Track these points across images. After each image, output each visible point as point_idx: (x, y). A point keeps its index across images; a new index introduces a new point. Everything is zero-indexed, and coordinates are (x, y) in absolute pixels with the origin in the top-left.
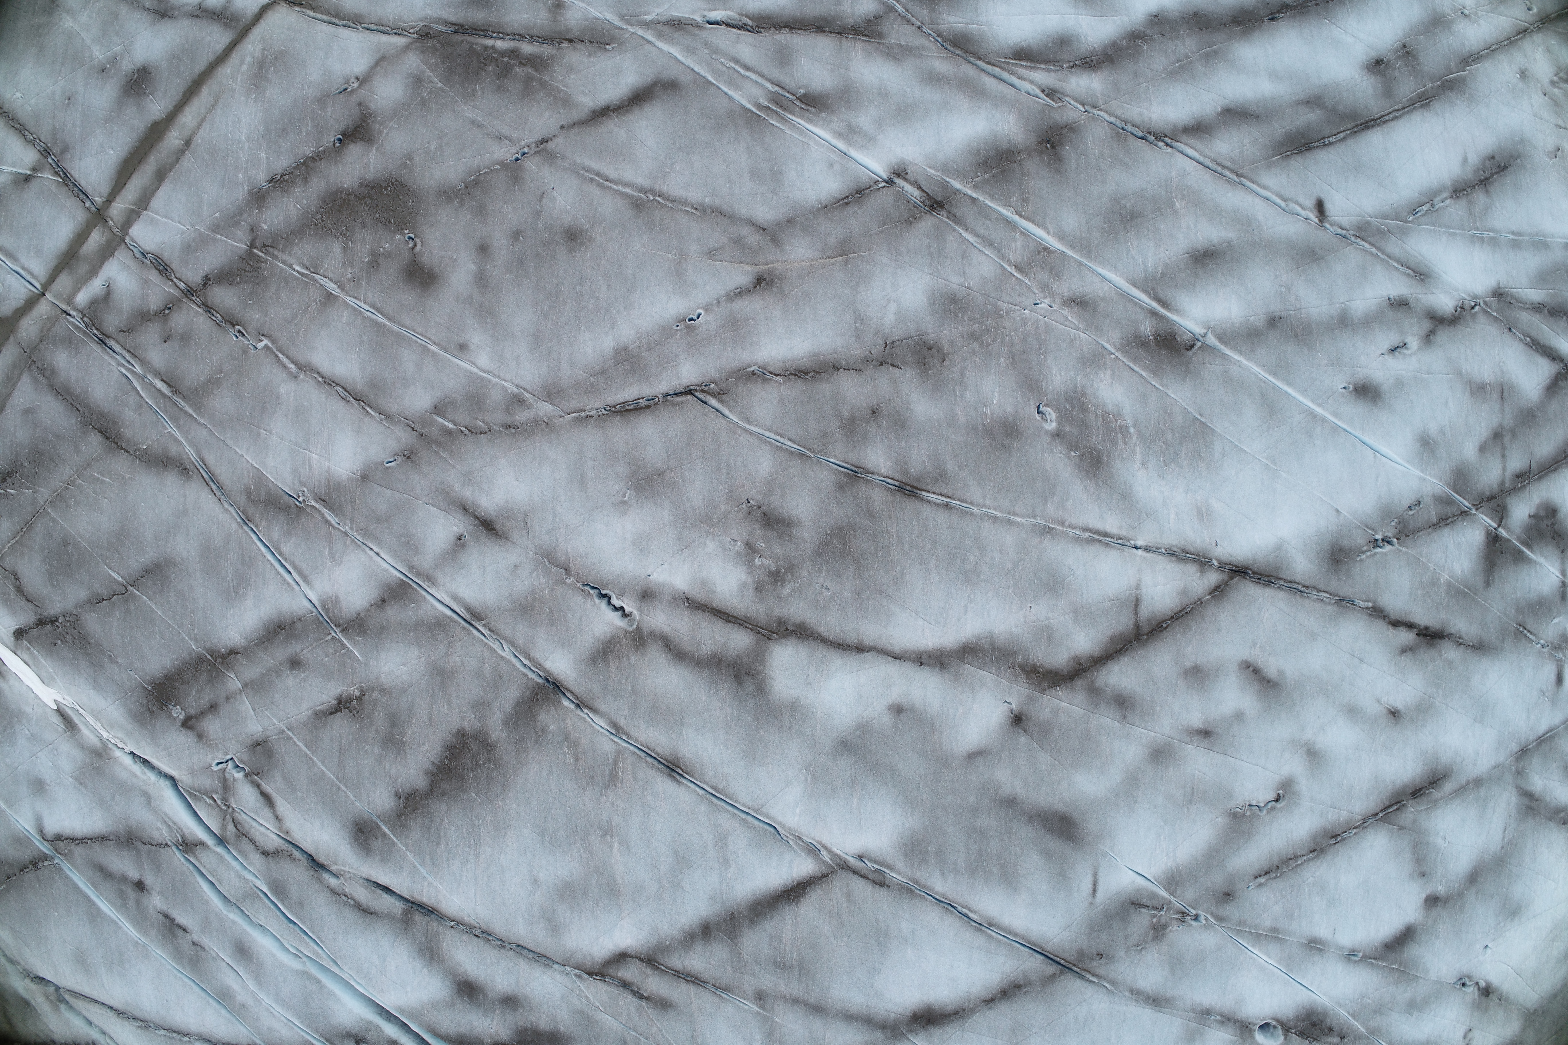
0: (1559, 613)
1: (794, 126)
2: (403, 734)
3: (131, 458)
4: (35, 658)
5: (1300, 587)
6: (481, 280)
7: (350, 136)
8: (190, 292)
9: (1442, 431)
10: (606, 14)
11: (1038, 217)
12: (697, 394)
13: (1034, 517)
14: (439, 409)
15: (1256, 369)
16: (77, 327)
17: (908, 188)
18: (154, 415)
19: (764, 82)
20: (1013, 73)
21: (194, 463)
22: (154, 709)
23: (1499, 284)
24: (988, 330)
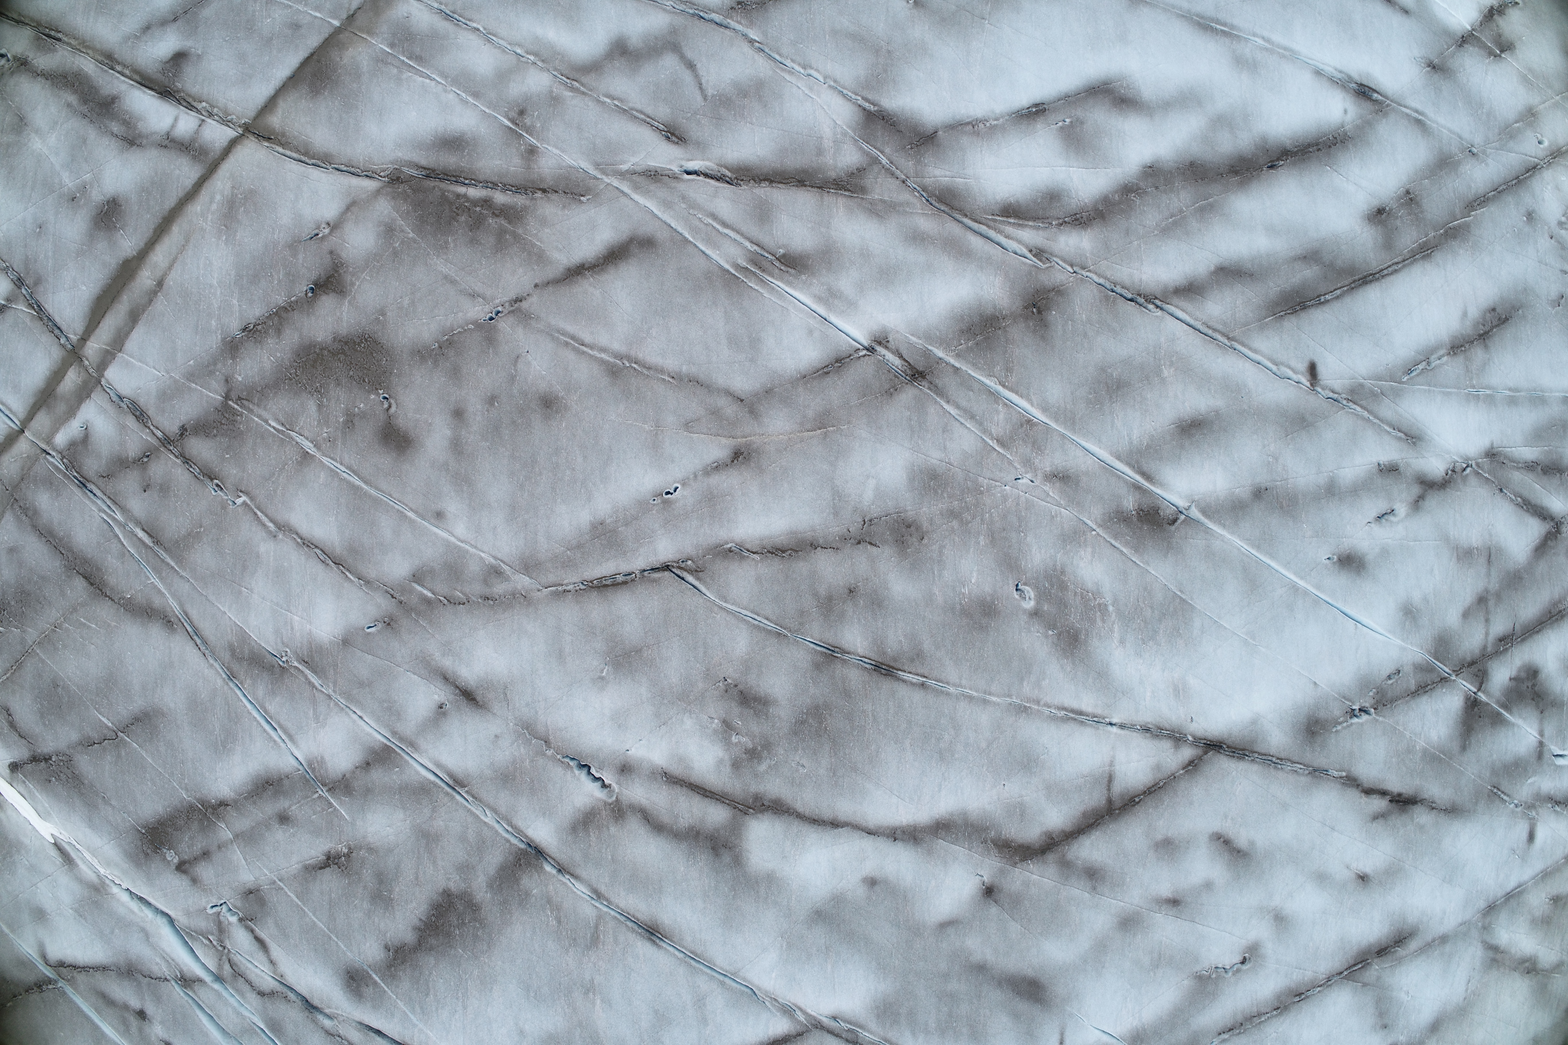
0: (1535, 773)
1: (773, 289)
2: (391, 892)
3: (116, 606)
4: (30, 792)
5: (1274, 759)
6: (457, 446)
7: (322, 286)
8: (167, 441)
9: (1425, 600)
10: (580, 162)
11: (1022, 387)
12: (674, 570)
13: (1010, 696)
14: (417, 577)
15: (1238, 542)
16: (57, 468)
17: (890, 356)
18: (136, 564)
19: (742, 240)
20: (1000, 232)
21: (178, 617)
22: (149, 851)
23: (1492, 444)
24: (967, 508)
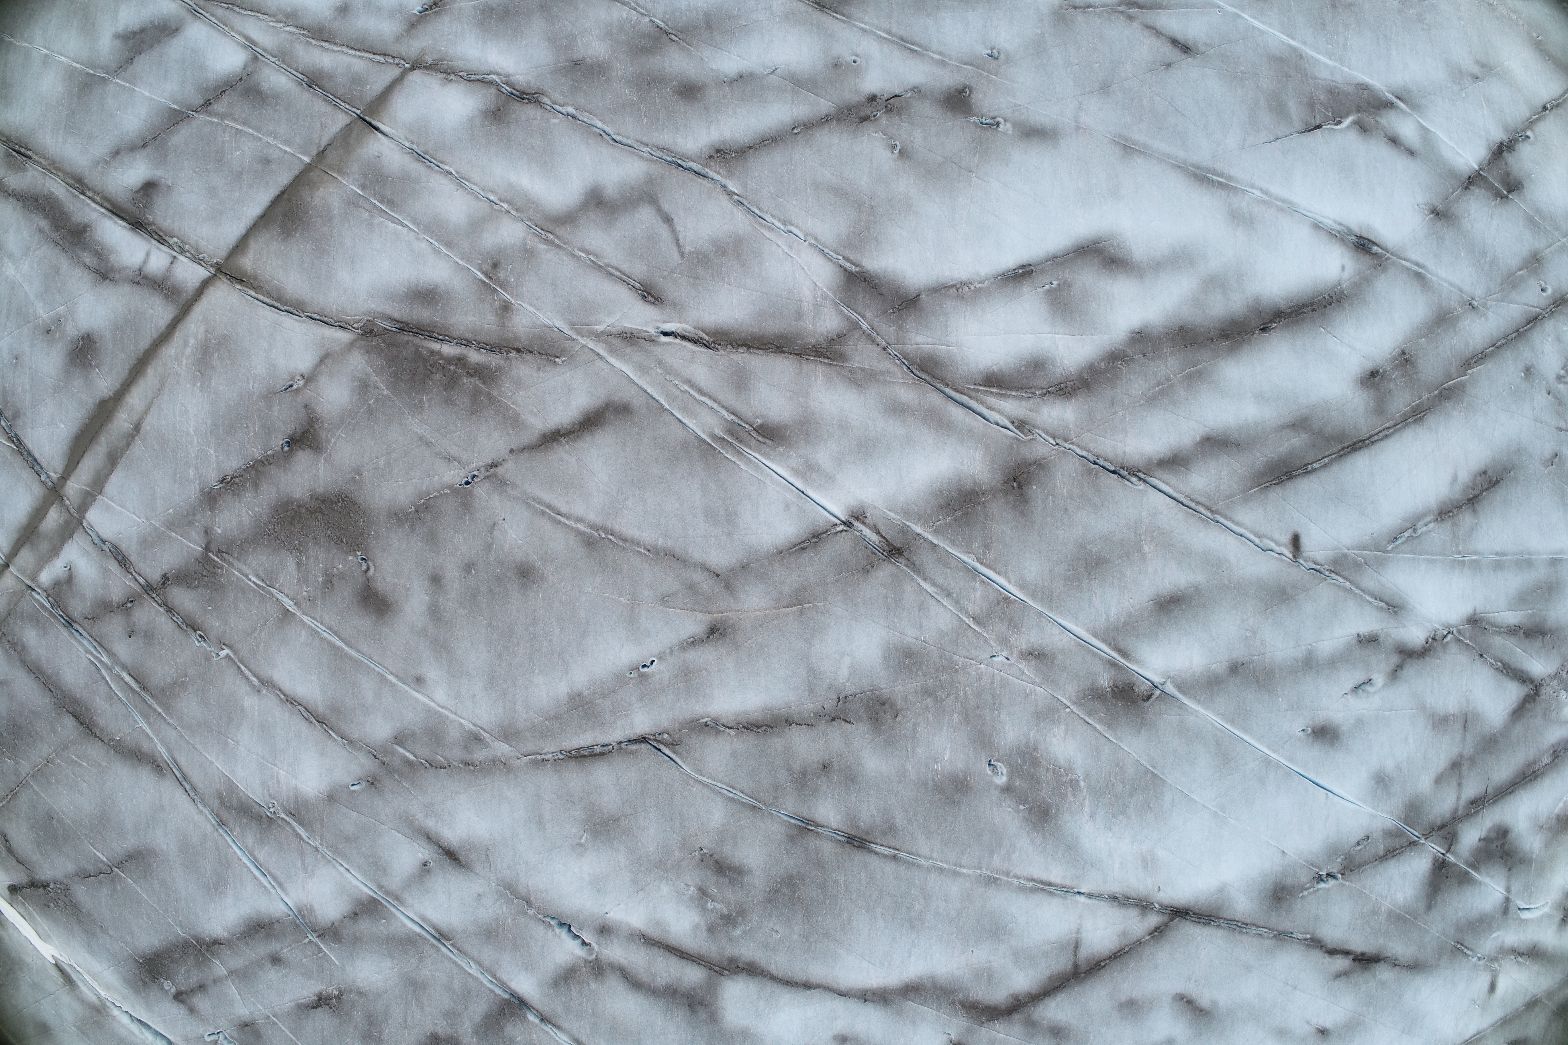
0: (1499, 928)
1: (750, 460)
2: (381, 1032)
3: (105, 747)
4: (30, 914)
5: (1239, 924)
6: (435, 612)
7: (297, 441)
8: (149, 588)
9: (1398, 768)
10: (555, 321)
11: (1000, 565)
12: (651, 742)
13: (980, 868)
14: (399, 739)
15: (1212, 716)
16: (43, 606)
17: (867, 532)
18: (124, 707)
19: (719, 409)
20: (982, 403)
21: (166, 762)
22: (147, 980)
23: (1475, 610)
24: (942, 685)
